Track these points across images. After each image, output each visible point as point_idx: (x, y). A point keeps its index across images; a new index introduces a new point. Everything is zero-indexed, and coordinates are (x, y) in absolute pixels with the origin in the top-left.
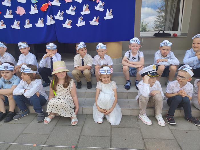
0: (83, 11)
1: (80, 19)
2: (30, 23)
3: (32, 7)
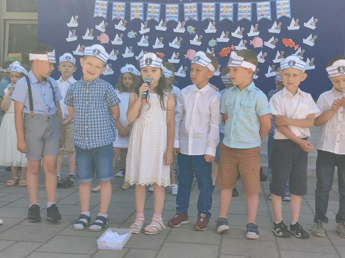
0: (276, 59)
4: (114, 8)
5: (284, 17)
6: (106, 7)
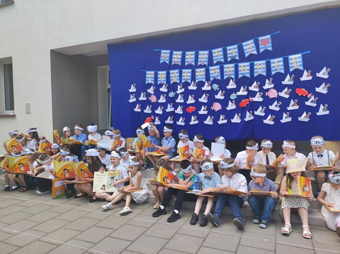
0: (290, 106)
1: (285, 115)
2: (225, 119)
3: (230, 103)
5: (296, 69)
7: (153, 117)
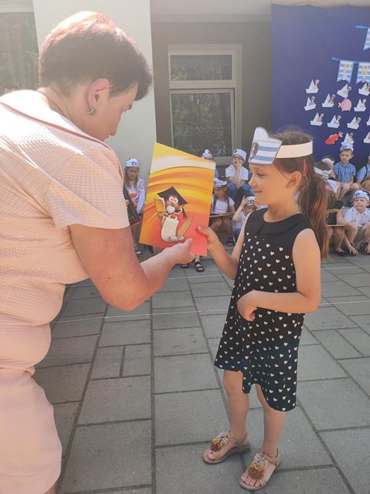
4: (360, 70)
6: (351, 69)
7: (341, 135)
